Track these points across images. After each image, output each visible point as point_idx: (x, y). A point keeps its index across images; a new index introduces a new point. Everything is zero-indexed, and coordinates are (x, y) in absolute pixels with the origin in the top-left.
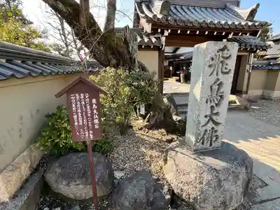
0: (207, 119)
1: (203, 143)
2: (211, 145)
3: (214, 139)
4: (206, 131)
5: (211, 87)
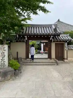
0: (1, 60)
1: (1, 66)
2: (4, 67)
3: (4, 65)
4: (2, 63)
5: (2, 53)
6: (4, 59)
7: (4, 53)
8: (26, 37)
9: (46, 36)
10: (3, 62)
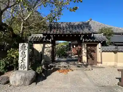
0: (22, 61)
1: (21, 68)
2: (24, 69)
3: (25, 67)
4: (22, 65)
5: (22, 53)
6: (25, 60)
7: (25, 52)
8: (52, 36)
9: (75, 36)
10: (23, 63)
